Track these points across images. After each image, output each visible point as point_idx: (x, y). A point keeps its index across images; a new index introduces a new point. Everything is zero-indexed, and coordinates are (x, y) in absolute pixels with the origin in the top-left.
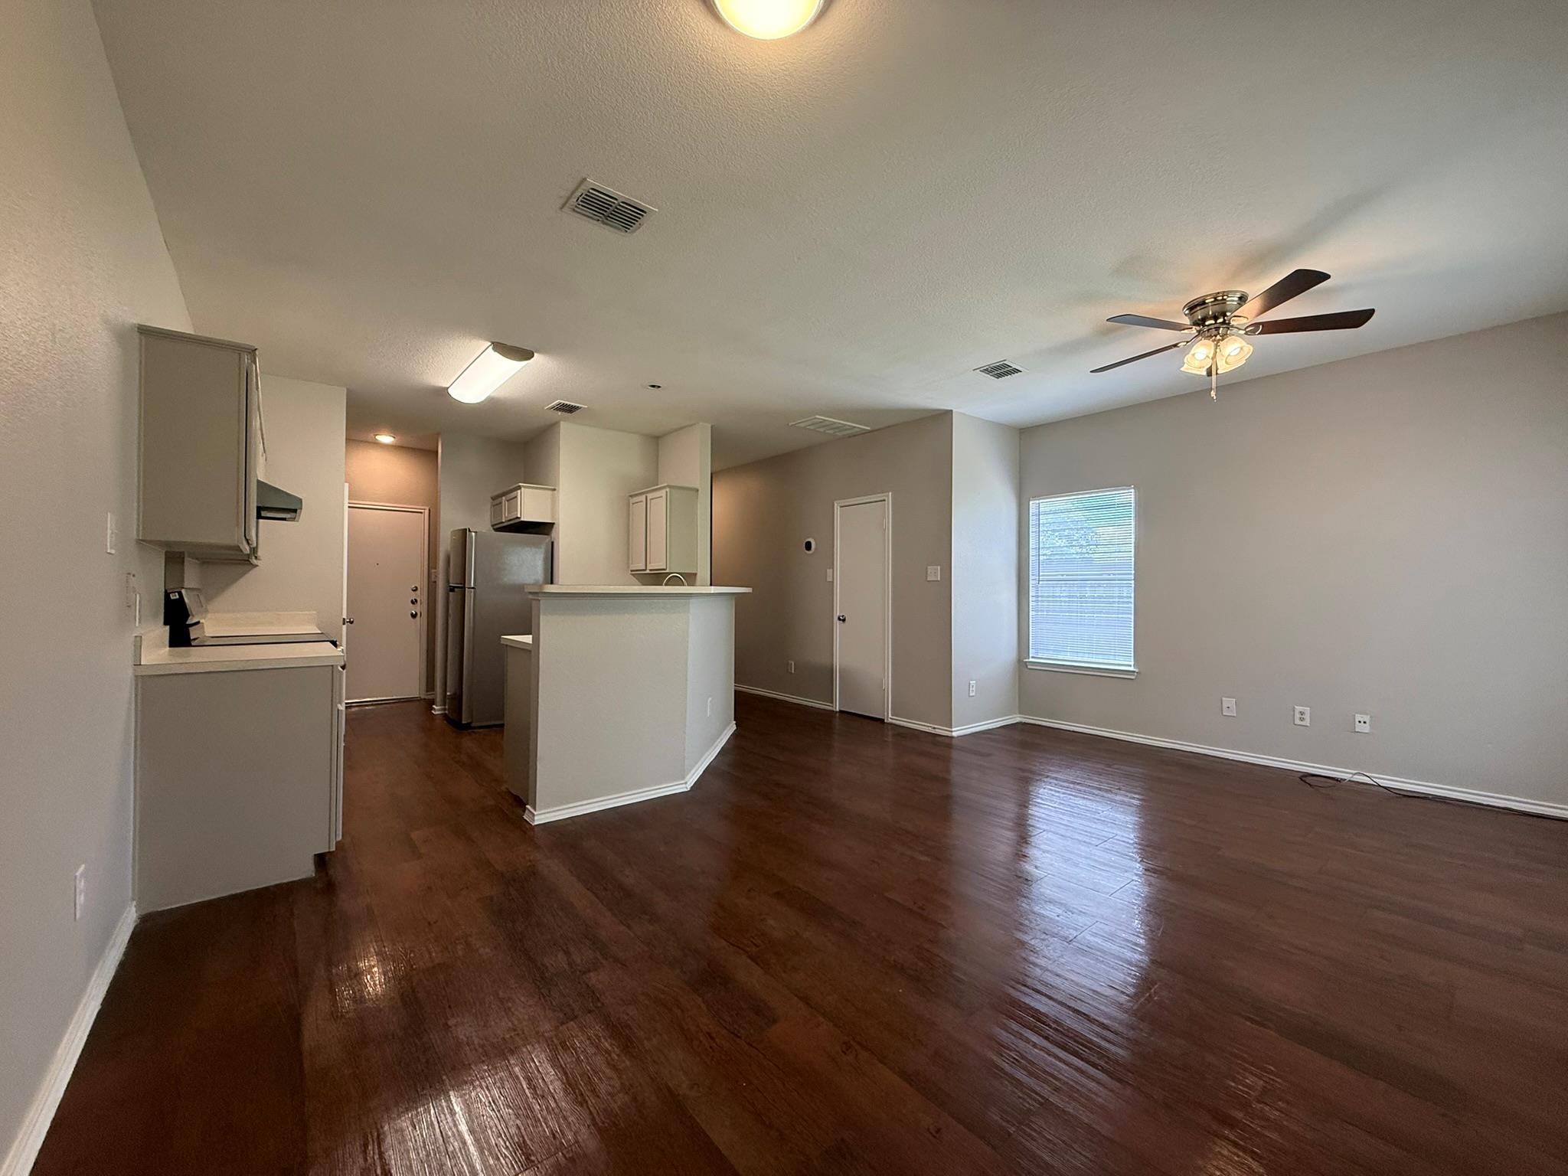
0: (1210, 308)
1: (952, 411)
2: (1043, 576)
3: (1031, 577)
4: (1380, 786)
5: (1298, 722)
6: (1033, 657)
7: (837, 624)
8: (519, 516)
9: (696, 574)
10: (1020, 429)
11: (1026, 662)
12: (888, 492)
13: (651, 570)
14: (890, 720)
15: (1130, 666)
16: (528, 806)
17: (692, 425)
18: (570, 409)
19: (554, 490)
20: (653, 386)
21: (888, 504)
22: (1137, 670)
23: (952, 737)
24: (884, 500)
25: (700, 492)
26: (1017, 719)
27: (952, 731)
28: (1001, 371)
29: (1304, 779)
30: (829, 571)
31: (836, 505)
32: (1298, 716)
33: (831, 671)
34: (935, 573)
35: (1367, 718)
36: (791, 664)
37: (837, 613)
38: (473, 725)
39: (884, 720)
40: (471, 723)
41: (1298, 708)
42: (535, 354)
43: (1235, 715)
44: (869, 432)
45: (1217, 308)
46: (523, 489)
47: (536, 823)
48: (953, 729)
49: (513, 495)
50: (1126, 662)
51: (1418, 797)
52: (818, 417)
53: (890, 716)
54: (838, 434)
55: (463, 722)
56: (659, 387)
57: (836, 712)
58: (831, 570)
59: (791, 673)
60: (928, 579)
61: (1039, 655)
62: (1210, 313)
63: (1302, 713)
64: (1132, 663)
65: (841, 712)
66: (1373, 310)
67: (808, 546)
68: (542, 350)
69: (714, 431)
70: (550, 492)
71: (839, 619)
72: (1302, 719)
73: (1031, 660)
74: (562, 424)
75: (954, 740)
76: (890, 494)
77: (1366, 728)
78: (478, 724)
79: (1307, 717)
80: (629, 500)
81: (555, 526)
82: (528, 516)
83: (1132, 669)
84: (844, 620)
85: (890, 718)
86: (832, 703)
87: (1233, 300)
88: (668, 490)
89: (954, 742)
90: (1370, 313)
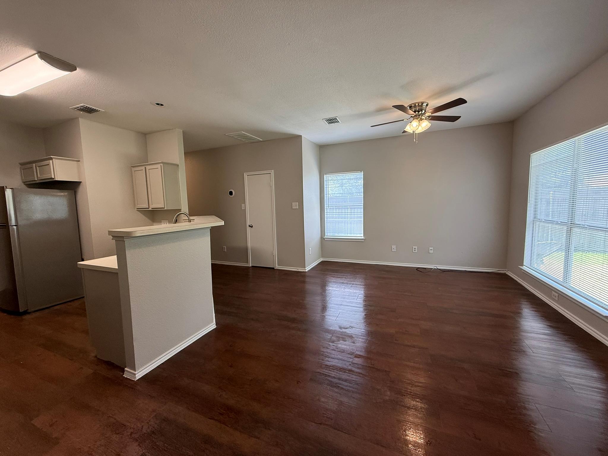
0: (417, 107)
1: (301, 136)
2: (330, 204)
3: (325, 205)
4: (438, 269)
5: (414, 251)
6: (326, 236)
7: (249, 229)
8: (53, 177)
9: (181, 209)
10: (320, 146)
11: (324, 238)
12: (272, 170)
13: (152, 208)
14: (277, 268)
15: (362, 237)
16: (126, 369)
17: (169, 130)
18: (89, 111)
19: (79, 161)
20: (158, 104)
21: (272, 175)
22: (364, 238)
23: (306, 272)
24: (270, 173)
25: (179, 166)
26: (322, 260)
27: (306, 270)
28: (331, 121)
29: (418, 269)
30: (243, 205)
31: (245, 174)
32: (414, 249)
33: (246, 249)
34: (295, 205)
35: (432, 248)
36: (225, 248)
37: (248, 223)
38: (29, 311)
39: (274, 268)
40: (27, 310)
41: (414, 247)
42: (77, 69)
43: (396, 251)
44: (261, 141)
45: (419, 108)
46: (54, 160)
47: (137, 379)
48: (306, 269)
49: (46, 162)
50: (360, 235)
51: (448, 271)
52: (242, 132)
53: (277, 266)
54: (246, 141)
55: (21, 311)
56: (162, 105)
57: (250, 267)
58: (244, 204)
59: (225, 252)
60: (293, 208)
61: (329, 234)
62: (417, 109)
63: (415, 249)
64: (363, 236)
65: (252, 266)
66: (461, 117)
67: (231, 193)
68: (83, 67)
69: (184, 133)
70: (76, 162)
71: (250, 226)
72: (415, 251)
73: (326, 237)
74: (81, 120)
75: (306, 273)
76: (273, 170)
77: (432, 252)
78: (33, 310)
79: (416, 249)
80: (131, 170)
81: (81, 183)
82: (60, 177)
83: (363, 238)
84: (252, 227)
85: (277, 267)
86: (248, 263)
87: (425, 104)
88: (162, 165)
89: (307, 274)
90: (460, 117)
